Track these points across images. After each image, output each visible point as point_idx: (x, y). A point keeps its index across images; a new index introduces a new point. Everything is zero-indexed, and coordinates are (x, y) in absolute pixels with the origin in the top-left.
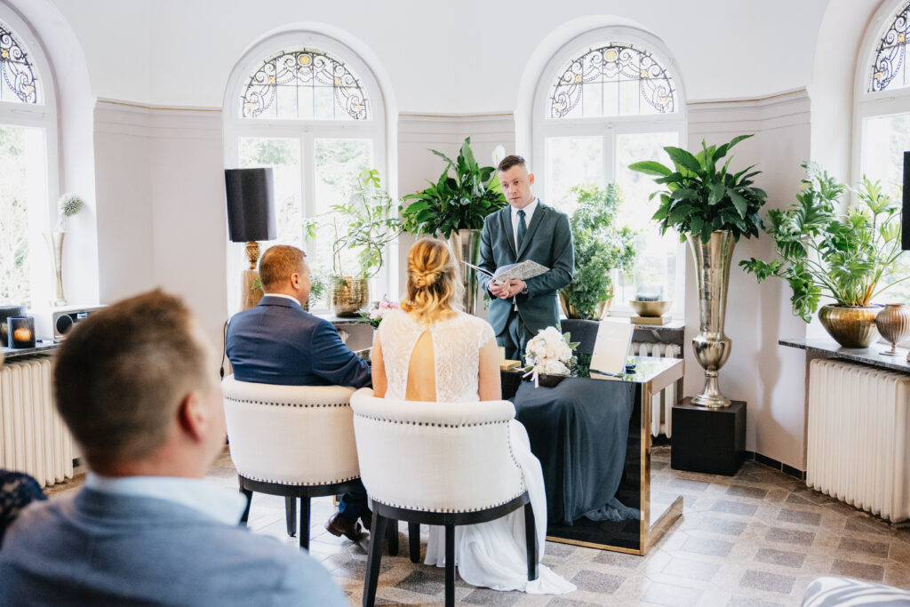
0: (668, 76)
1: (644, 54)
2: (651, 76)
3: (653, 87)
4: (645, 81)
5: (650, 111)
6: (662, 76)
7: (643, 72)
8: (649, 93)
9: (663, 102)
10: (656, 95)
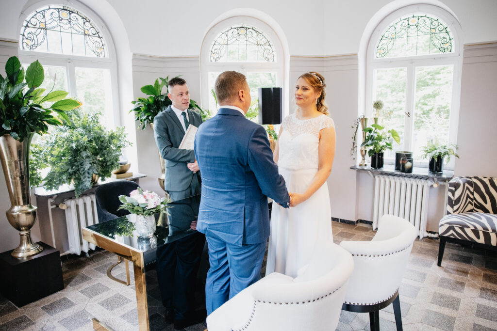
0: (101, 36)
1: (86, 19)
2: (91, 35)
3: (93, 41)
4: (87, 36)
5: (92, 55)
6: (97, 35)
7: (86, 31)
8: (91, 44)
9: (99, 51)
10: (94, 47)
